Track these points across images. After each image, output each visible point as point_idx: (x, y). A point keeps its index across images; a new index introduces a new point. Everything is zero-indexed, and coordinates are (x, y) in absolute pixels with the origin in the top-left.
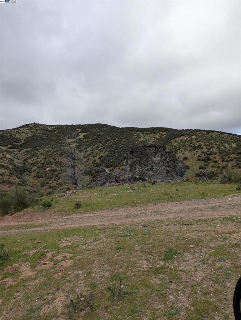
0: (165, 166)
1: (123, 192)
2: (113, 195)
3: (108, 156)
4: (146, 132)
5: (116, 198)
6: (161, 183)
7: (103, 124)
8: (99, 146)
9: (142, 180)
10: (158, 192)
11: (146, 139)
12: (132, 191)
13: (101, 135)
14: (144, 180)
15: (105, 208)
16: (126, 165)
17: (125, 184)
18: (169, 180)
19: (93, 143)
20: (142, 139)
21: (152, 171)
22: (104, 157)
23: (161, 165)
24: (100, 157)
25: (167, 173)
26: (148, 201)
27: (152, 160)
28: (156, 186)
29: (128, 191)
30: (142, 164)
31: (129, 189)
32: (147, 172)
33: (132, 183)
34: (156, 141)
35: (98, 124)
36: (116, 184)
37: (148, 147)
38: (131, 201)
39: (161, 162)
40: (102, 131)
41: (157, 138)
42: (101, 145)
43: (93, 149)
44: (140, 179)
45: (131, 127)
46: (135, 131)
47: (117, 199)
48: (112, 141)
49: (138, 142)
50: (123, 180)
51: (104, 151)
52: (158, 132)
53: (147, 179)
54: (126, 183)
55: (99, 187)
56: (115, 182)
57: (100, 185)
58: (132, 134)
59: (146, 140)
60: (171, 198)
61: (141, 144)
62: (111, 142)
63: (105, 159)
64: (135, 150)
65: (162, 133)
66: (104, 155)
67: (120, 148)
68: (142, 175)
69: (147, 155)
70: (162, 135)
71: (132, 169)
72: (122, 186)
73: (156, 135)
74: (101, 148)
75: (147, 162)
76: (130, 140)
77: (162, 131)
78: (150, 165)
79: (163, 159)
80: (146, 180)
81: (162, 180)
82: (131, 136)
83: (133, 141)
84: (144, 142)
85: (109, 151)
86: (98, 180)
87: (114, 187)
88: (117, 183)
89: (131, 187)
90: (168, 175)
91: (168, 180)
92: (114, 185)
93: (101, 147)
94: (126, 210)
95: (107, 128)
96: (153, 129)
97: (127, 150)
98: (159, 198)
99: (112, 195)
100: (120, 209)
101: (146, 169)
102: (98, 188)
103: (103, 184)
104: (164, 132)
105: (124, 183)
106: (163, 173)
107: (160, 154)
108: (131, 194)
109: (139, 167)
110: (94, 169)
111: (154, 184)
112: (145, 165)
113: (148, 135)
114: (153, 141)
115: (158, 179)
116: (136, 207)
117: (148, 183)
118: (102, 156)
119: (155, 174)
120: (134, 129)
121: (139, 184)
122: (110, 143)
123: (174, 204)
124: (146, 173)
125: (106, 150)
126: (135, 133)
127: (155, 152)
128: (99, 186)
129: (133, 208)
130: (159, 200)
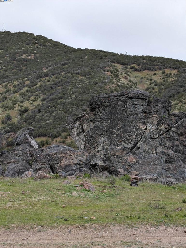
0: (165, 145)
1: (62, 194)
2: (39, 198)
3: (40, 111)
4: (133, 65)
5: (43, 205)
6: (151, 182)
7: (35, 35)
8: (22, 85)
9: (110, 172)
10: (141, 201)
11: (130, 81)
12: (83, 194)
13: (30, 60)
14: (113, 172)
15: (14, 225)
16: (77, 134)
17: (69, 177)
18: (171, 179)
19: (8, 76)
20: (123, 80)
21: (134, 153)
22: (30, 113)
23: (156, 143)
24: (21, 111)
25: (167, 162)
26: (114, 219)
27: (137, 129)
28: (138, 188)
29: (74, 194)
30: (115, 137)
31: (77, 189)
32: (122, 155)
33: (86, 177)
34: (153, 89)
35: (24, 33)
36: (48, 176)
37: (131, 98)
38: (77, 216)
39: (156, 137)
40: (32, 52)
41: (155, 82)
42: (28, 82)
43: (8, 91)
44: (104, 169)
45: (101, 51)
46: (107, 60)
47: (46, 207)
48: (53, 76)
49: (113, 87)
50: (67, 169)
51: (32, 98)
52: (160, 69)
53: (121, 171)
54: (73, 174)
55: (9, 179)
56: (49, 169)
57: (14, 175)
58: (101, 66)
59: (130, 83)
60: (167, 216)
61: (117, 91)
62: (51, 79)
63: (32, 117)
64: (101, 102)
65: (167, 71)
66: (31, 107)
67: (71, 95)
68: (111, 162)
69: (128, 116)
70: (169, 76)
71: (91, 146)
72: (62, 180)
73: (155, 74)
74: (27, 91)
75: (125, 131)
76: (94, 80)
77: (170, 68)
78: (132, 139)
79: (161, 130)
80: (119, 173)
81: (155, 176)
82: (98, 69)
83: (102, 82)
84: (125, 87)
85: (43, 100)
86: (9, 163)
87: (45, 181)
88: (53, 172)
89: (82, 185)
90: (169, 168)
91: (168, 179)
92: (44, 177)
93: (25, 89)
94: (61, 233)
95: (45, 45)
96: (150, 60)
97: (84, 102)
98: (139, 215)
99: (35, 199)
100: (49, 231)
101: (121, 147)
102: (7, 179)
103: (21, 172)
104: (174, 69)
105: (69, 175)
106: (157, 162)
107: (158, 118)
108: (78, 200)
109: (108, 142)
110: (6, 136)
111: (135, 183)
112: (120, 139)
113: (136, 73)
114: (146, 86)
115: (146, 174)
116: (86, 228)
117: (122, 179)
118: (26, 110)
119: (141, 161)
120: (106, 56)
121: (100, 180)
122: (49, 81)
123: (170, 230)
124: (120, 157)
125: (37, 95)
126: (108, 66)
127: (145, 113)
128: (9, 176)
129: (78, 231)
130: (139, 218)
